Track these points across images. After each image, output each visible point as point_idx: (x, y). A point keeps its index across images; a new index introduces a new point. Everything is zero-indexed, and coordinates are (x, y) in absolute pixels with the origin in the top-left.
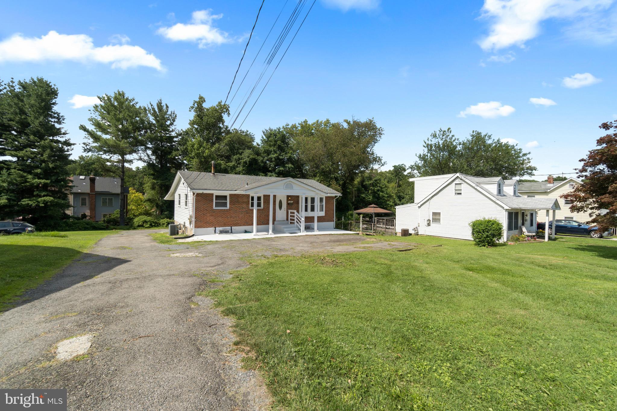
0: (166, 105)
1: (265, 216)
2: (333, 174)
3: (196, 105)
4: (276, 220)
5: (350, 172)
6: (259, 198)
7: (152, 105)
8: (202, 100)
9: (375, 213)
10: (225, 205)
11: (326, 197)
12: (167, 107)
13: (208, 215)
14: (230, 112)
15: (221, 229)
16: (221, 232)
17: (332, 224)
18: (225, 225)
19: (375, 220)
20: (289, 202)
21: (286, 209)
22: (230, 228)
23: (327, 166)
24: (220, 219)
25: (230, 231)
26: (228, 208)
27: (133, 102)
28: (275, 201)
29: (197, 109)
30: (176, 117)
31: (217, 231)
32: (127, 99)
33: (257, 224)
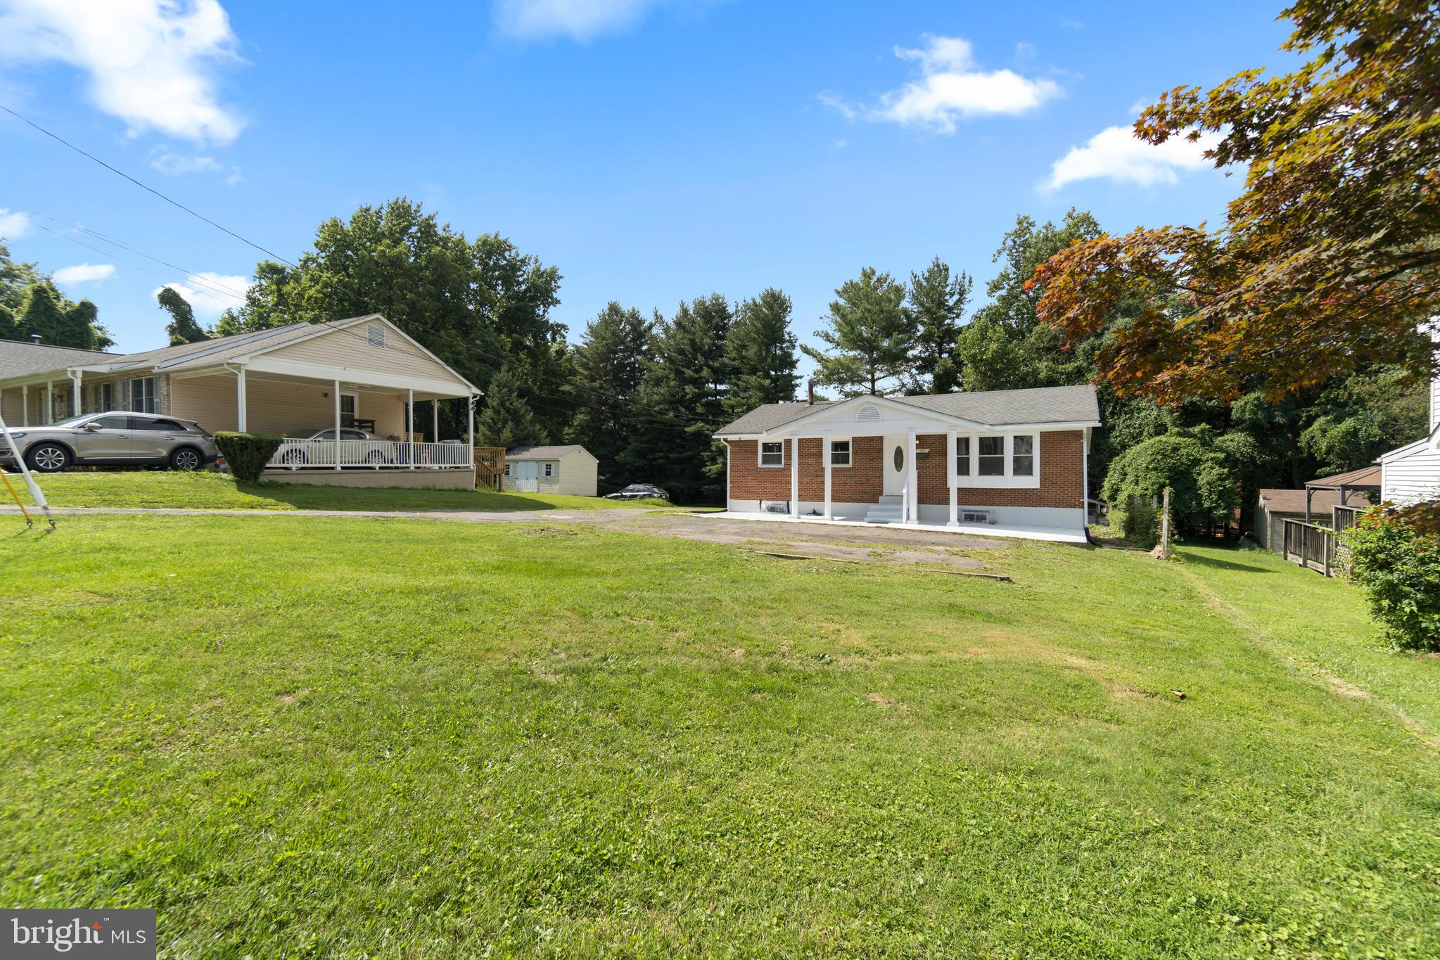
0: (945, 266)
1: (856, 482)
3: (1010, 243)
4: (886, 492)
10: (778, 461)
11: (1044, 435)
12: (947, 269)
13: (750, 476)
15: (770, 503)
16: (772, 510)
18: (776, 498)
22: (785, 503)
24: (769, 485)
25: (786, 509)
26: (782, 466)
27: (889, 281)
28: (881, 451)
29: (1014, 251)
30: (970, 282)
31: (763, 506)
32: (879, 280)
33: (834, 500)
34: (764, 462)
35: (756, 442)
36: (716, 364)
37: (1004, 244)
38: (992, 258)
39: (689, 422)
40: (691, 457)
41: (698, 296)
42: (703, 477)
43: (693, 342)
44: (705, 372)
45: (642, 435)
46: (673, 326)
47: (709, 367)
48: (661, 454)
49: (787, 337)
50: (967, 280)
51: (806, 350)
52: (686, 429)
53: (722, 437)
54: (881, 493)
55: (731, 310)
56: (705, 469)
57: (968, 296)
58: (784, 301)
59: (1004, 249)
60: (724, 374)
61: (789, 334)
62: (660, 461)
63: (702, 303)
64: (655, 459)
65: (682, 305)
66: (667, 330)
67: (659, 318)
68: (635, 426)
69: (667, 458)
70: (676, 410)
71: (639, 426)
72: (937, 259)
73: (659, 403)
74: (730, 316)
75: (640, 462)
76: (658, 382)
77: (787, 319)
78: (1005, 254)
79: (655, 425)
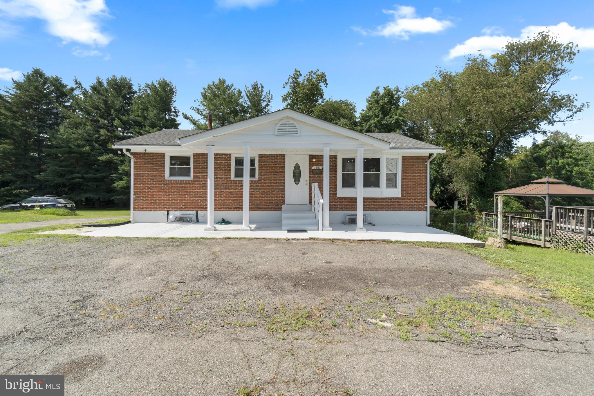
0: (261, 85)
1: (262, 193)
2: (467, 138)
3: (291, 80)
4: (287, 201)
5: (501, 131)
6: (252, 162)
7: (247, 88)
8: (298, 74)
9: (551, 196)
10: (187, 173)
11: (404, 158)
12: (262, 87)
13: (156, 189)
14: (327, 82)
15: (178, 214)
16: (181, 220)
17: (424, 216)
18: (185, 208)
19: (551, 213)
20: (314, 168)
21: (308, 182)
22: (194, 213)
23: (456, 126)
24: (177, 197)
25: (194, 218)
26: (191, 178)
27: (232, 89)
28: (283, 167)
29: (292, 84)
30: (272, 97)
31: (171, 217)
32: (227, 86)
33: (251, 209)
34: (171, 175)
35: (163, 155)
36: (125, 118)
37: (288, 80)
38: (283, 86)
39: (101, 154)
40: (104, 178)
41: (110, 76)
42: (113, 191)
43: (106, 102)
44: (116, 122)
45: (61, 162)
46: (90, 91)
47: (119, 119)
48: (77, 175)
49: (173, 110)
50: (270, 95)
51: (186, 117)
52: (99, 158)
53: (124, 148)
54: (283, 203)
55: (135, 88)
56: (115, 185)
57: (270, 104)
58: (171, 89)
59: (288, 83)
60: (130, 125)
61: (174, 108)
62: (77, 180)
63: (114, 80)
64: (73, 179)
65: (98, 79)
66: (85, 93)
67: (79, 85)
68: (56, 155)
69: (83, 178)
70: (91, 146)
71: (60, 155)
72: (257, 82)
73: (77, 139)
74: (134, 93)
75: (59, 180)
76: (77, 125)
77: (174, 99)
78: (288, 85)
79: (73, 155)
